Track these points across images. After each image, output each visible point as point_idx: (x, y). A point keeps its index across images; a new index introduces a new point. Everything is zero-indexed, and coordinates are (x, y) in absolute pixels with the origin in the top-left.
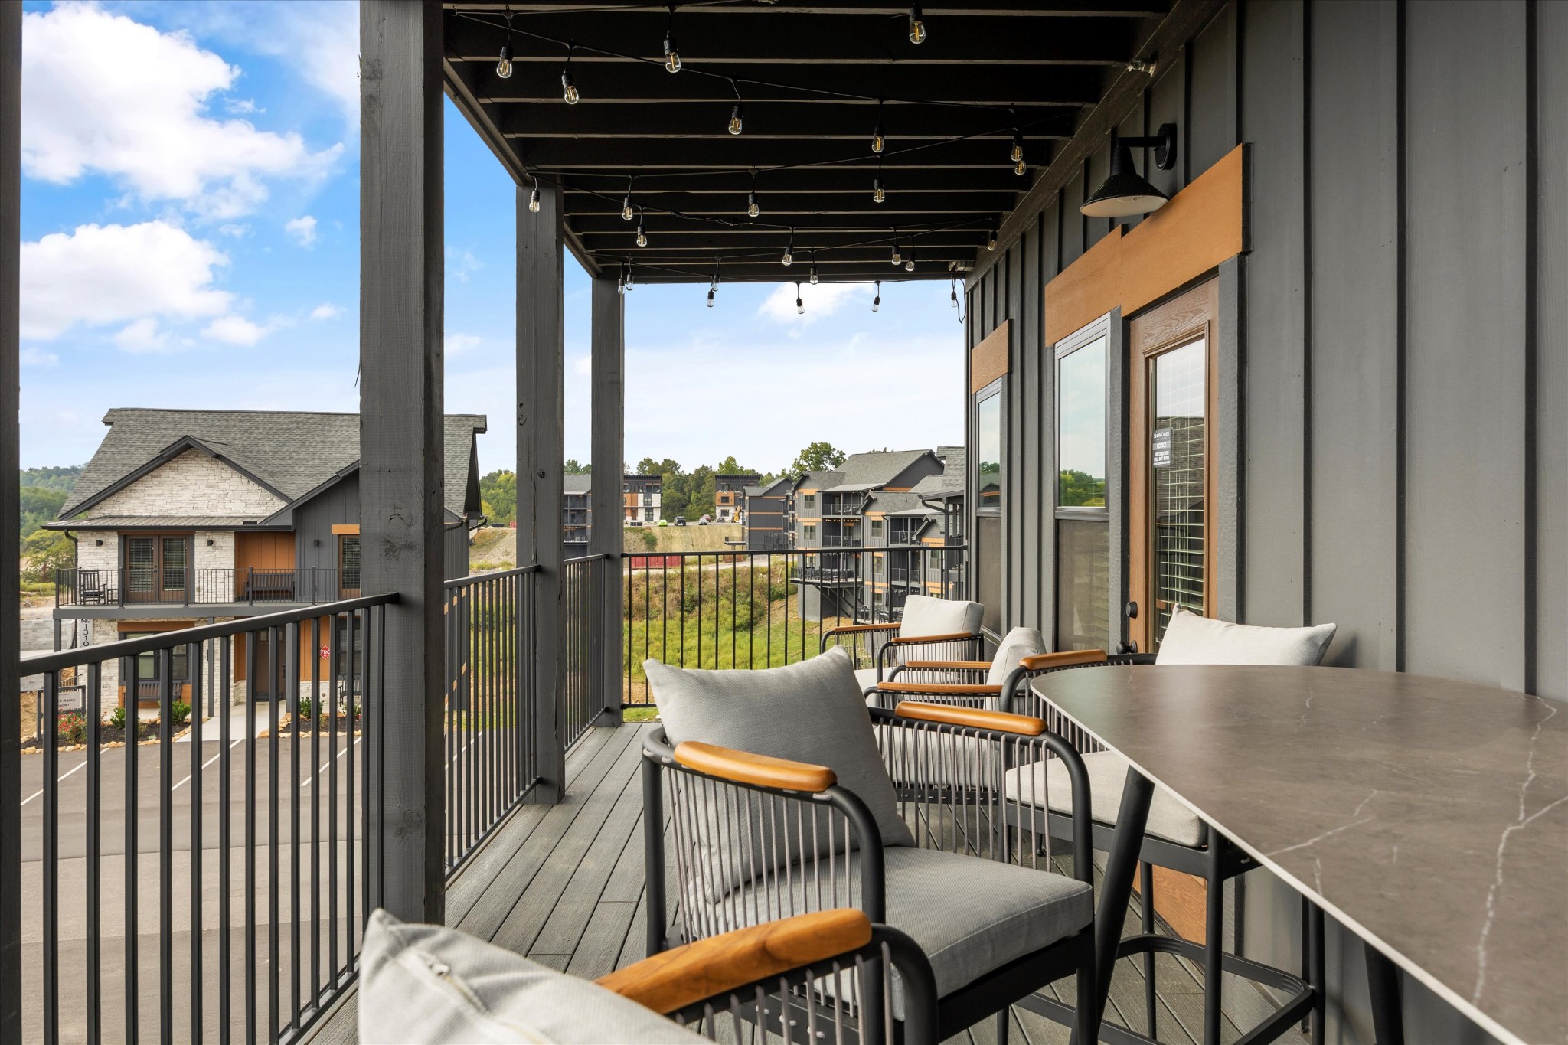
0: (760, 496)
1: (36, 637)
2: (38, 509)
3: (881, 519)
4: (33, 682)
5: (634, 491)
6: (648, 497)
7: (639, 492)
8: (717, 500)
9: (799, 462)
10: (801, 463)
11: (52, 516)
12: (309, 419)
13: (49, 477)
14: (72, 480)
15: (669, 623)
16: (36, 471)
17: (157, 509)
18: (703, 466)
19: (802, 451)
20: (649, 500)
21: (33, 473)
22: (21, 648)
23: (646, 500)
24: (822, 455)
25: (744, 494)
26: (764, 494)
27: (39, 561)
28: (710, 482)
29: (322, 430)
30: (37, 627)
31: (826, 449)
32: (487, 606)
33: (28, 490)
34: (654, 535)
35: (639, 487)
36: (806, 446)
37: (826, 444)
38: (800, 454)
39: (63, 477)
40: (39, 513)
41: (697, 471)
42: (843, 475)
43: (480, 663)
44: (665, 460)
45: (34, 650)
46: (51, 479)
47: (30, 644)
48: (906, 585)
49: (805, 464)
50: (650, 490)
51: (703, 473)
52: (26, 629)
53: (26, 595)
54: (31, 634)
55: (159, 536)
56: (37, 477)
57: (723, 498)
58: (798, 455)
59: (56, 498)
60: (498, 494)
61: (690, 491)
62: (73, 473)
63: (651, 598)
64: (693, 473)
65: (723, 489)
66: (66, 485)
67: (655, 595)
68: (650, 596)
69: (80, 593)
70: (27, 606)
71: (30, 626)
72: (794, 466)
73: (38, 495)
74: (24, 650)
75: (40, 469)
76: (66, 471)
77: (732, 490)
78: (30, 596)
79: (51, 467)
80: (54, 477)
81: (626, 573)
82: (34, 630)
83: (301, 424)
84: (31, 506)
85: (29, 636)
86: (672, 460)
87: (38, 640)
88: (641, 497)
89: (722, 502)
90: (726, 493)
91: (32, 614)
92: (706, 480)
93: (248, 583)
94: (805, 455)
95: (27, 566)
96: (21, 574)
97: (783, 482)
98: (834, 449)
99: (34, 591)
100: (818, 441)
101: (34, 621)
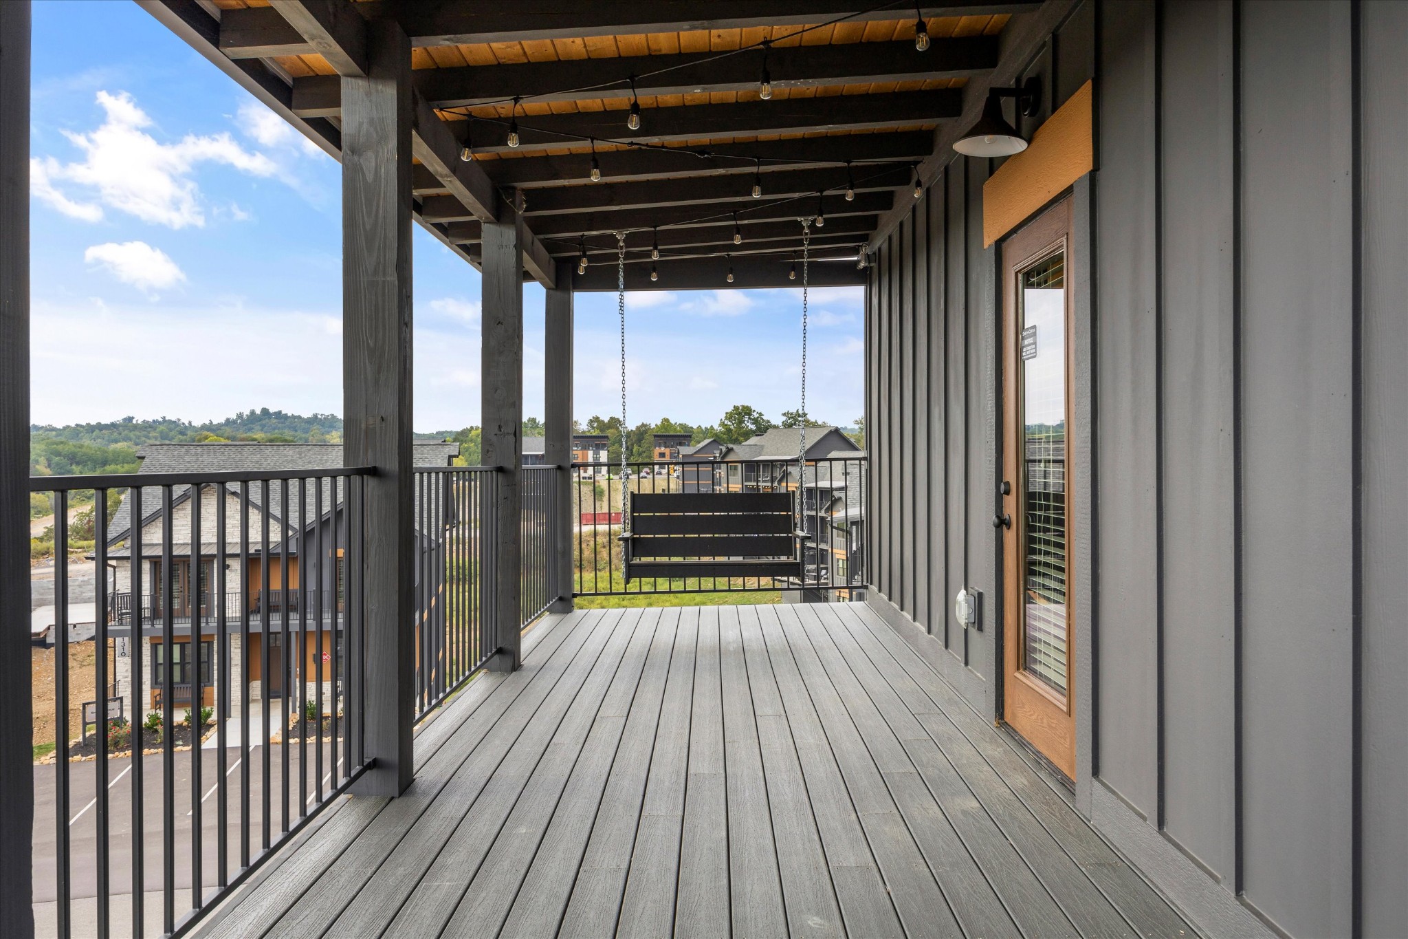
0: (692, 455)
1: (82, 593)
2: (83, 462)
3: (795, 489)
4: (80, 634)
5: (585, 448)
6: (596, 453)
7: (589, 449)
8: (655, 455)
9: (724, 422)
10: (726, 423)
11: (95, 468)
12: (310, 450)
13: (93, 432)
14: (112, 434)
15: (615, 574)
16: (81, 426)
17: (183, 538)
18: (643, 424)
19: (727, 413)
20: (598, 456)
21: (79, 428)
22: (69, 601)
23: (595, 456)
24: (744, 416)
25: (678, 453)
26: (695, 453)
27: (84, 516)
28: (648, 438)
29: (321, 460)
30: (82, 583)
31: (747, 411)
32: (461, 562)
33: (75, 446)
34: (602, 487)
35: (589, 445)
36: (730, 409)
37: (747, 407)
38: (725, 415)
39: (104, 432)
40: (85, 466)
41: (638, 428)
42: (762, 447)
43: (454, 613)
44: (611, 418)
45: (80, 603)
46: (94, 433)
47: (77, 598)
48: (815, 547)
49: (729, 423)
50: (599, 447)
51: (643, 431)
52: (73, 586)
53: (73, 552)
54: (78, 590)
55: (184, 562)
56: (82, 432)
57: (660, 454)
58: (723, 416)
59: (98, 453)
60: (469, 448)
61: (632, 445)
62: (112, 428)
63: (600, 552)
64: (634, 429)
65: (660, 447)
66: (106, 438)
67: (603, 550)
68: (597, 550)
69: (118, 612)
70: (74, 562)
71: (77, 583)
72: (720, 425)
73: (84, 450)
74: (71, 603)
75: (84, 424)
76: (106, 427)
77: (668, 447)
78: (76, 552)
79: (93, 423)
80: (97, 432)
81: (576, 529)
82: (80, 586)
83: (303, 455)
84: (77, 459)
85: (77, 591)
86: (616, 417)
87: (84, 595)
88: (590, 453)
89: (660, 457)
90: (663, 449)
91: (79, 571)
92: (647, 436)
93: (259, 599)
94: (729, 416)
95: (74, 520)
96: (69, 528)
97: (712, 442)
98: (754, 411)
99: (80, 548)
100: (739, 404)
101: (80, 578)
